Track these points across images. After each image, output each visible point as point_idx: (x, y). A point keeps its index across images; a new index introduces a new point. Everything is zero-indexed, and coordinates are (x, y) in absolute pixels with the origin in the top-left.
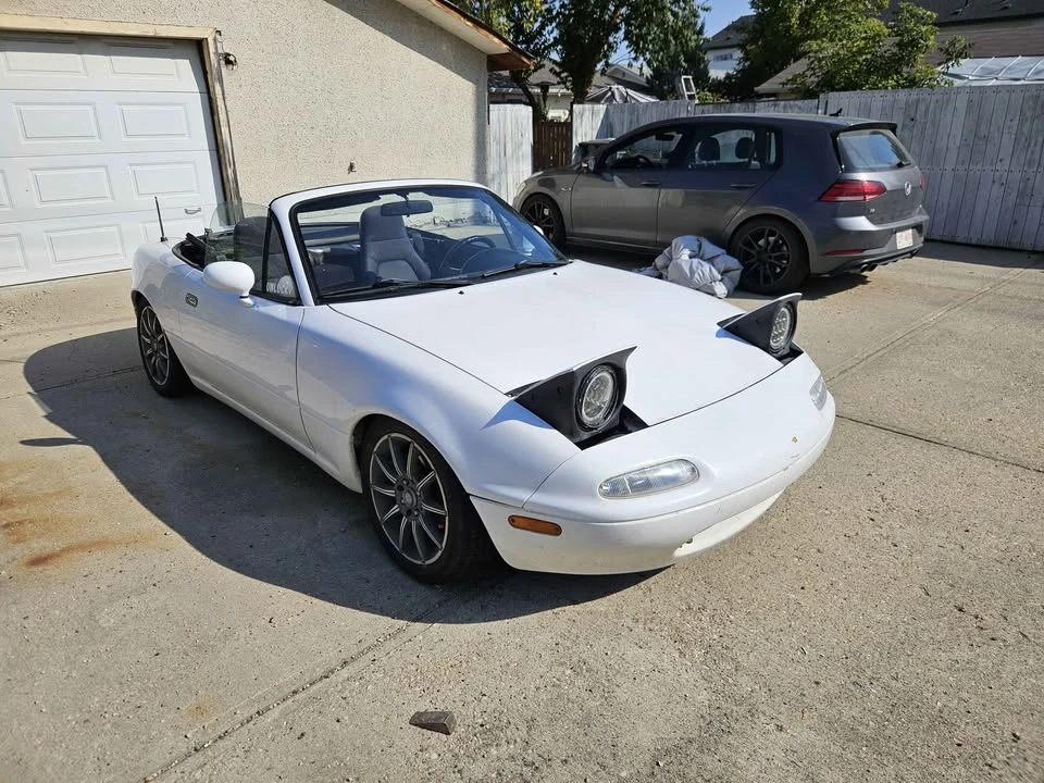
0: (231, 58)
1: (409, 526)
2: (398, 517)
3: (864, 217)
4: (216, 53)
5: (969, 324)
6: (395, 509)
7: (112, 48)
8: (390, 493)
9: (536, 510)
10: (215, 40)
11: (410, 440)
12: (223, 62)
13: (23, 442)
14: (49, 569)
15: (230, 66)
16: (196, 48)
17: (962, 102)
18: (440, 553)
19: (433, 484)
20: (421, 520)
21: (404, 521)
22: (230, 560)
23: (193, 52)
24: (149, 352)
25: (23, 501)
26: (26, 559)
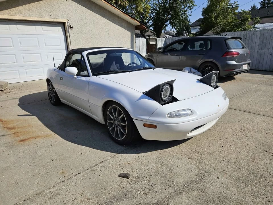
0: (72, 27)
1: (117, 130)
2: (114, 128)
3: (234, 61)
4: (68, 25)
5: (264, 88)
6: (113, 126)
7: (43, 24)
8: (112, 122)
9: (150, 122)
10: (68, 22)
11: (117, 106)
12: (69, 28)
13: (18, 116)
14: (25, 142)
15: (71, 29)
16: (63, 24)
17: (258, 34)
18: (125, 136)
19: (123, 117)
20: (120, 128)
21: (116, 129)
22: (71, 140)
23: (62, 25)
24: (50, 94)
25: (18, 128)
26: (19, 140)
